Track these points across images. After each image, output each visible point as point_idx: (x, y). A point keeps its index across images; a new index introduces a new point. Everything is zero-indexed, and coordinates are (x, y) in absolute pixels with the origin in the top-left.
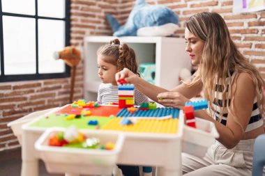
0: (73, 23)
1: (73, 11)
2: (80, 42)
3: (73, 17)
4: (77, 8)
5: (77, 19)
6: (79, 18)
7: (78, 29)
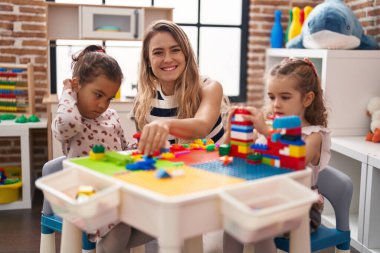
0: (251, 30)
1: (252, 15)
2: (260, 55)
3: (251, 23)
4: (257, 11)
5: (257, 26)
6: (260, 24)
7: (258, 39)
